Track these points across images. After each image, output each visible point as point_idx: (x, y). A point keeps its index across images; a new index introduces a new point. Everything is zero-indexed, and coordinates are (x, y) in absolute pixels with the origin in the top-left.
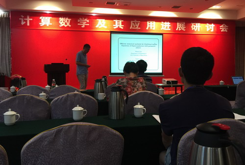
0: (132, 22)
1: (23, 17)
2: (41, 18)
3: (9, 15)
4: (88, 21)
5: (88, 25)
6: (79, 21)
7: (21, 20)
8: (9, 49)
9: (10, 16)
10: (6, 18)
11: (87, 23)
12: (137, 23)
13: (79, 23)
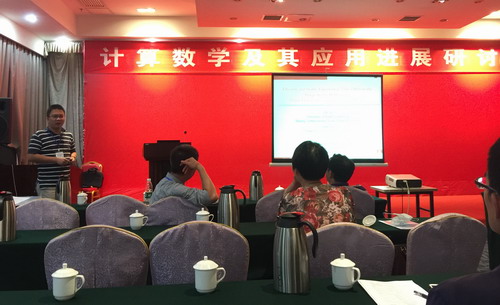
0: (315, 52)
1: (106, 50)
2: (139, 52)
3: (81, 49)
4: (227, 54)
5: (228, 61)
6: (209, 55)
7: (103, 58)
8: (81, 111)
9: (84, 51)
10: (77, 54)
11: (226, 58)
12: (326, 54)
13: (211, 58)
